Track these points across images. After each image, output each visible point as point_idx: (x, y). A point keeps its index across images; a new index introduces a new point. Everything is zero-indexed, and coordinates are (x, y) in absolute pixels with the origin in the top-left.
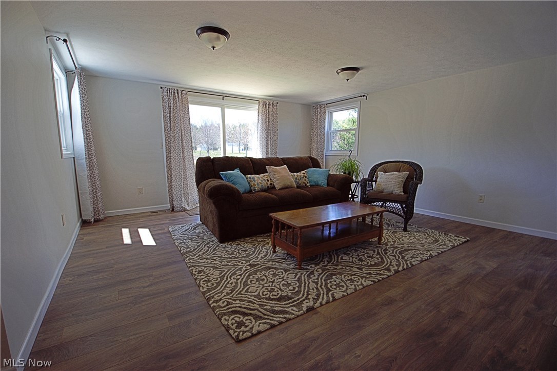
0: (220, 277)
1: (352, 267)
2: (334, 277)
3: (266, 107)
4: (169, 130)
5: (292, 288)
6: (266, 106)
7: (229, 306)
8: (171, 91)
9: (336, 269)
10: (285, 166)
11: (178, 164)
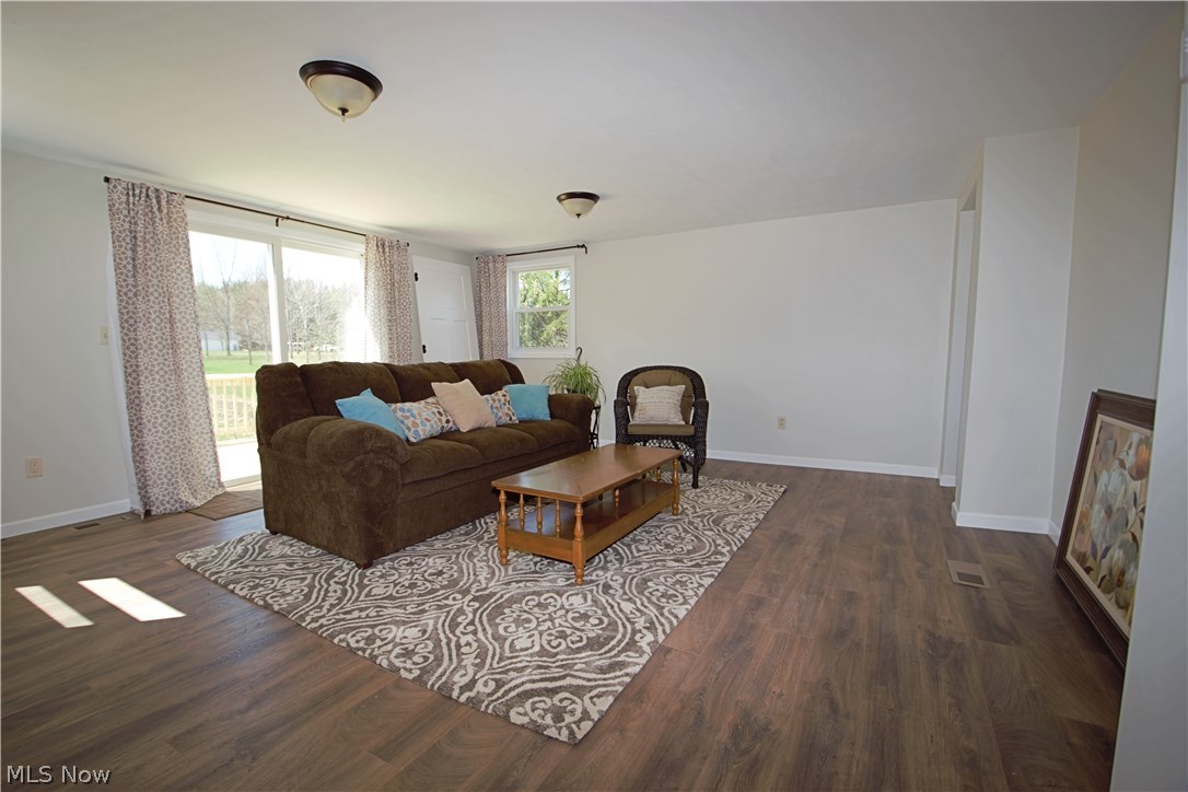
0: (428, 639)
1: (664, 561)
2: (650, 584)
3: (384, 252)
4: (130, 295)
5: (597, 622)
6: (384, 249)
7: (506, 687)
8: (137, 191)
9: (641, 569)
10: (467, 380)
11: (162, 386)
